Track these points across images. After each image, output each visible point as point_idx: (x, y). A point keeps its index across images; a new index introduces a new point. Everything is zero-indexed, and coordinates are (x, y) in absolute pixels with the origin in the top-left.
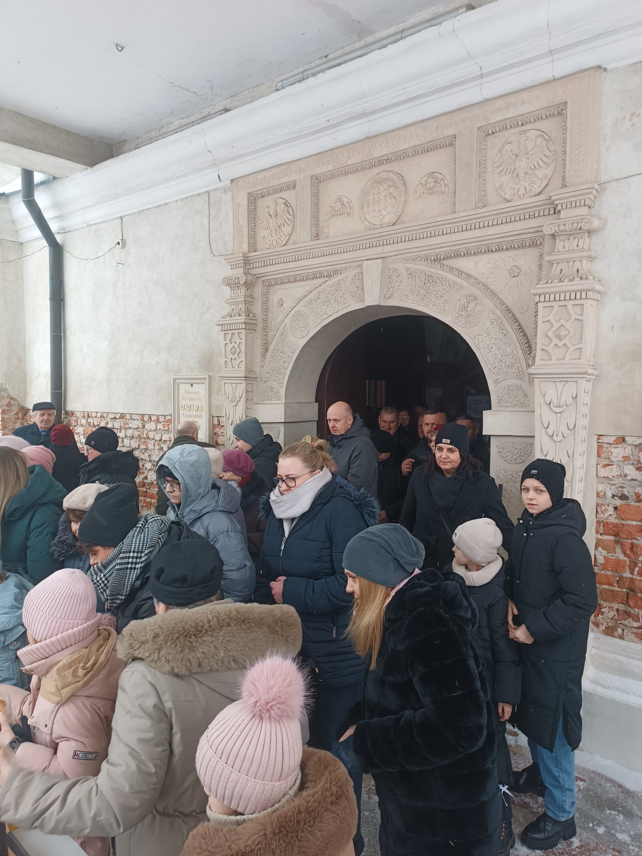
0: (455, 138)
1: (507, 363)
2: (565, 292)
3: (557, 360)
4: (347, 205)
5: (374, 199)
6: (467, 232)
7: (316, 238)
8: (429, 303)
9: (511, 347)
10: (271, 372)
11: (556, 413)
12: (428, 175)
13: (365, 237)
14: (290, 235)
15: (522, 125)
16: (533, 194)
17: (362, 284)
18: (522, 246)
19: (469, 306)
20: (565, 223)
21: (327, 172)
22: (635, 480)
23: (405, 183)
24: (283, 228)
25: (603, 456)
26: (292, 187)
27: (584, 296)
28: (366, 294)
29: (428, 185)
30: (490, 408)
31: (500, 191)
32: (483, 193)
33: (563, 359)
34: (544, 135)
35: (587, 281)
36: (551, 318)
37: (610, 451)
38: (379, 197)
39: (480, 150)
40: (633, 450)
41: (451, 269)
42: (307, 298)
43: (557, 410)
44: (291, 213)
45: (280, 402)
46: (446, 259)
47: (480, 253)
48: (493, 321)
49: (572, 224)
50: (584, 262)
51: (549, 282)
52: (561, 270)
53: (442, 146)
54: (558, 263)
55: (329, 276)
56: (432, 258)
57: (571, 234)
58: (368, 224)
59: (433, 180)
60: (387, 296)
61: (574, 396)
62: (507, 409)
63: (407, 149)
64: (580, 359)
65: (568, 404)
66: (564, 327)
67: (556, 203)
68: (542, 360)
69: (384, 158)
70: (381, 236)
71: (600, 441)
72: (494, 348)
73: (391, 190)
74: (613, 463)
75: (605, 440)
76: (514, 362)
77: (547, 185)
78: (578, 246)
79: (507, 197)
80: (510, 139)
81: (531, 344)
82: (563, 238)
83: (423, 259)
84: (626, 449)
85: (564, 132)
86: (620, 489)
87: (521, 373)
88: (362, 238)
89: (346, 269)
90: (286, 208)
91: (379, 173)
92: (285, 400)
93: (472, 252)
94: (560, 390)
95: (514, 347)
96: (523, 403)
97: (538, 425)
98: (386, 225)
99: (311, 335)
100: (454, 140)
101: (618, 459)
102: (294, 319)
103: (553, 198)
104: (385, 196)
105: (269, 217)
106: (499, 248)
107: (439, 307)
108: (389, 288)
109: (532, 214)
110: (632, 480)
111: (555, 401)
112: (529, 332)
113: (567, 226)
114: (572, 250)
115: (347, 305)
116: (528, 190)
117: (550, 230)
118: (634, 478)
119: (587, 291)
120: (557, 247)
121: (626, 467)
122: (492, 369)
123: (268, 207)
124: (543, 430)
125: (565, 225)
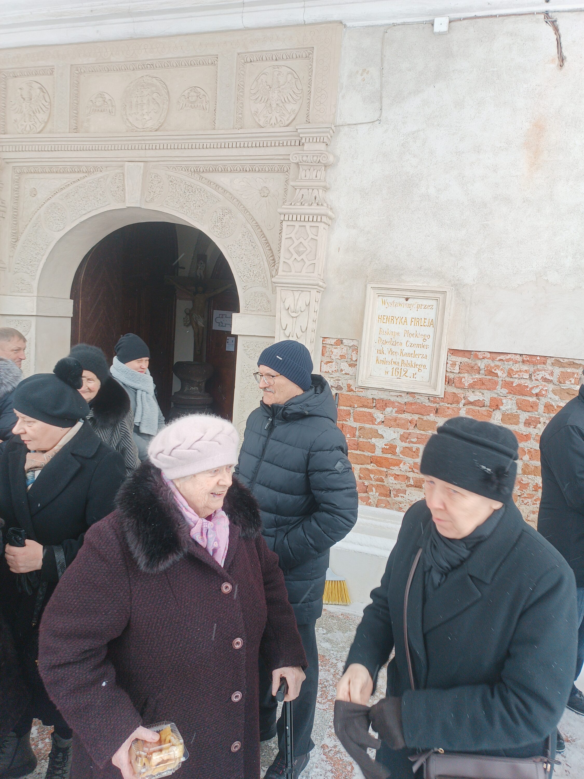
0: (217, 58)
1: (254, 272)
2: (305, 214)
3: (296, 272)
4: (109, 103)
5: (137, 102)
6: (225, 150)
7: (75, 131)
8: (188, 211)
9: (258, 258)
10: (22, 263)
11: (292, 317)
12: (191, 89)
13: (128, 138)
14: (46, 123)
15: (276, 60)
16: (283, 125)
17: (124, 185)
18: (271, 171)
19: (224, 218)
20: (307, 155)
21: (88, 64)
22: (348, 374)
23: (168, 92)
24: (37, 115)
25: (326, 354)
26: (49, 73)
27: (319, 220)
28: (127, 195)
29: (190, 98)
30: (238, 312)
31: (255, 117)
32: (240, 116)
33: (301, 272)
34: (294, 73)
35: (322, 207)
36: (292, 235)
37: (331, 351)
38: (142, 101)
39: (239, 75)
40: (348, 350)
41: (209, 183)
42: (64, 191)
43: (294, 315)
44: (48, 99)
45: (32, 295)
46: (205, 173)
47: (235, 171)
48: (244, 234)
49: (313, 156)
50: (321, 191)
51: (293, 204)
52: (303, 195)
53: (205, 63)
54: (301, 189)
55: (88, 172)
56: (192, 170)
57: (312, 166)
58: (130, 125)
59: (195, 94)
60: (148, 200)
61: (307, 304)
62: (253, 313)
63: (171, 58)
64: (314, 273)
65: (302, 310)
66: (302, 244)
67: (301, 135)
68: (283, 271)
69: (148, 62)
70: (144, 140)
71: (325, 342)
72: (244, 258)
73: (155, 95)
74: (333, 361)
75: (328, 341)
76: (260, 272)
77: (294, 119)
78: (316, 177)
79: (261, 123)
80: (265, 71)
81: (275, 257)
82: (305, 168)
83: (183, 169)
84: (343, 350)
85: (310, 74)
86: (337, 382)
87: (266, 282)
88: (124, 139)
89: (107, 167)
90: (42, 94)
91: (143, 77)
92: (38, 292)
93: (229, 169)
94: (296, 298)
95: (261, 259)
96: (266, 308)
97: (278, 326)
98: (148, 130)
99: (68, 229)
100: (216, 60)
101: (337, 357)
102: (49, 210)
103: (298, 130)
104: (148, 100)
105: (22, 100)
106: (252, 169)
107: (197, 216)
108: (150, 193)
109: (281, 142)
110: (346, 374)
111: (292, 307)
112: (274, 247)
113: (309, 157)
114: (312, 179)
115: (107, 203)
116: (279, 121)
117: (295, 159)
118: (347, 373)
119: (322, 215)
120: (300, 175)
121: (342, 363)
122: (242, 277)
123: (20, 89)
124: (282, 331)
125: (307, 156)
